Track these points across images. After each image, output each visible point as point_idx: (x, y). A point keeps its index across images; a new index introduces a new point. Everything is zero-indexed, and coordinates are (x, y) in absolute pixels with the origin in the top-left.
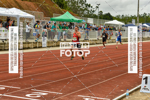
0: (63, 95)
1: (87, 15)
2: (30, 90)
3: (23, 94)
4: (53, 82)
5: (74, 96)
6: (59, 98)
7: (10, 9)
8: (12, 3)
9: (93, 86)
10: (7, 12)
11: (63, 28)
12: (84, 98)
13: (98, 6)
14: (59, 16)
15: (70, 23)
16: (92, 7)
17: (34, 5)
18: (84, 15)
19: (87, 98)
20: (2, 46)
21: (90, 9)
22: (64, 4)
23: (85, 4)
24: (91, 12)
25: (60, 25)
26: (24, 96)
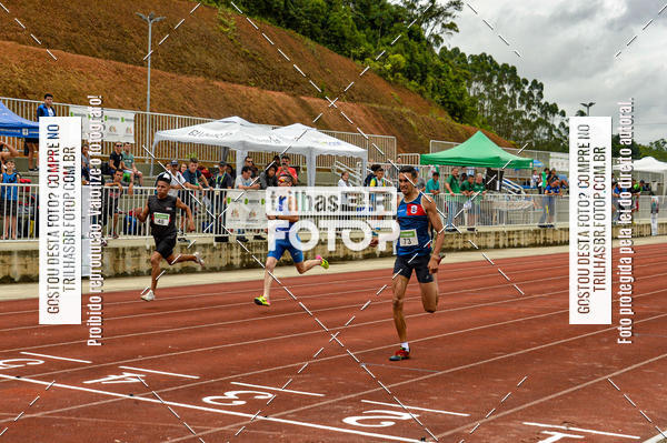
0: (471, 420)
1: (547, 143)
2: (357, 400)
3: (336, 416)
4: (437, 377)
5: (511, 425)
6: (457, 430)
7: (283, 129)
8: (288, 108)
9: (575, 388)
10: (274, 137)
11: (463, 188)
12: (546, 432)
13: (585, 110)
14: (452, 146)
15: (489, 169)
16: (563, 114)
17: (365, 111)
18: (537, 143)
19: (557, 430)
20: (258, 251)
21: (556, 121)
22: (465, 108)
23: (539, 105)
24: (562, 130)
25: (454, 178)
26: (338, 423)
